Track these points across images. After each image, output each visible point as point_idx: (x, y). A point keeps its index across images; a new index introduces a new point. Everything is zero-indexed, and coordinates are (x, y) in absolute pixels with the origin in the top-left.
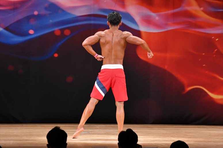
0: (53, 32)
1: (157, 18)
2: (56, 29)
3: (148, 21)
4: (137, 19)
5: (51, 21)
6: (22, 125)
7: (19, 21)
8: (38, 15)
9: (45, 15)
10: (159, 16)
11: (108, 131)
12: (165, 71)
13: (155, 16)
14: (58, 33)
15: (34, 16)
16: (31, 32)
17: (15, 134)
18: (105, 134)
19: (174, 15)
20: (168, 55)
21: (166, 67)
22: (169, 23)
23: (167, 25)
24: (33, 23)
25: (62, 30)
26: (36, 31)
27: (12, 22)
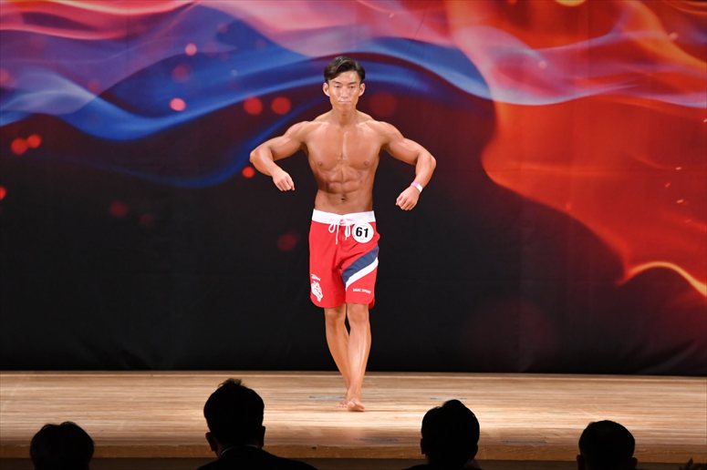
0: (240, 105)
1: (543, 64)
2: (249, 95)
3: (515, 72)
4: (485, 66)
5: (235, 73)
6: (149, 375)
7: (143, 74)
8: (198, 55)
9: (217, 56)
10: (548, 56)
11: (399, 391)
12: (564, 218)
13: (536, 59)
14: (255, 109)
15: (183, 60)
16: (178, 104)
17: (131, 400)
18: (391, 401)
19: (594, 55)
20: (575, 172)
21: (568, 208)
22: (577, 77)
23: (570, 83)
24: (183, 78)
25: (266, 100)
26: (190, 102)
27: (123, 75)
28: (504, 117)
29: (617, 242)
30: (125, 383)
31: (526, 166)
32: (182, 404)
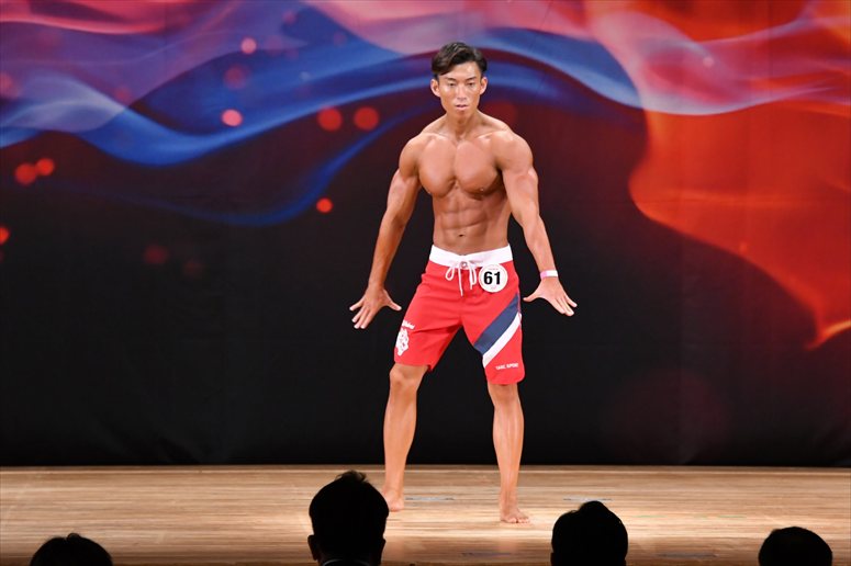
0: (314, 117)
1: (709, 61)
2: (325, 105)
3: (672, 72)
4: (633, 64)
5: (306, 77)
6: (197, 472)
7: (186, 78)
8: (257, 53)
9: (282, 55)
10: (716, 51)
12: (738, 262)
13: (700, 54)
14: (332, 123)
15: (240, 58)
16: (232, 117)
17: (173, 503)
19: (775, 48)
20: (752, 202)
21: (743, 249)
22: (753, 78)
23: (746, 86)
24: (238, 83)
25: (347, 111)
26: (248, 114)
27: (160, 81)
28: (658, 130)
30: (167, 482)
31: (687, 195)
32: (240, 508)
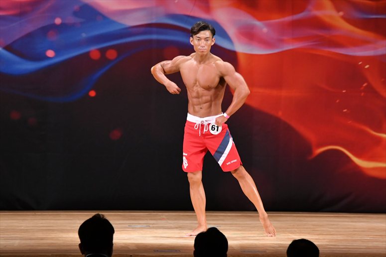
0: (88, 54)
1: (265, 30)
2: (93, 48)
3: (249, 35)
4: (231, 31)
5: (84, 35)
6: (34, 213)
7: (29, 35)
8: (62, 25)
9: (73, 25)
10: (268, 26)
11: (182, 222)
12: (278, 120)
13: (261, 27)
14: (96, 56)
15: (54, 27)
16: (50, 53)
17: (22, 228)
18: (177, 228)
19: (295, 24)
20: (284, 93)
21: (280, 114)
22: (285, 38)
23: (282, 41)
24: (53, 38)
25: (103, 51)
26: (58, 52)
27: (17, 36)
28: (242, 61)
29: (308, 134)
30: (20, 218)
32: (53, 230)
